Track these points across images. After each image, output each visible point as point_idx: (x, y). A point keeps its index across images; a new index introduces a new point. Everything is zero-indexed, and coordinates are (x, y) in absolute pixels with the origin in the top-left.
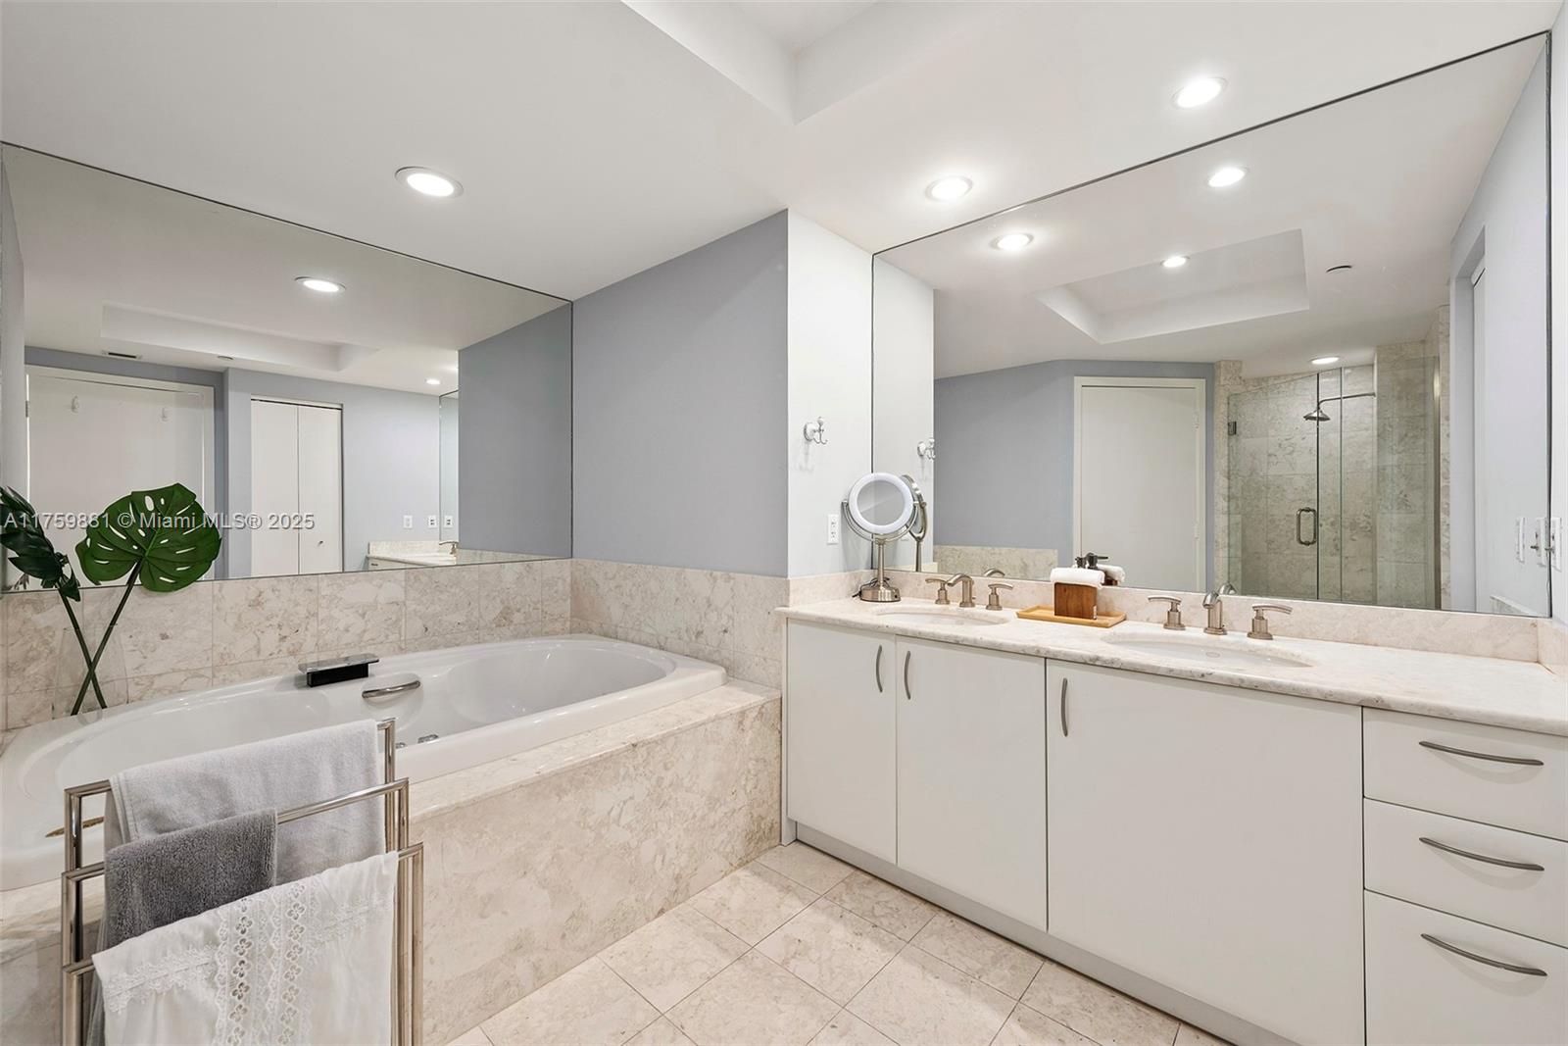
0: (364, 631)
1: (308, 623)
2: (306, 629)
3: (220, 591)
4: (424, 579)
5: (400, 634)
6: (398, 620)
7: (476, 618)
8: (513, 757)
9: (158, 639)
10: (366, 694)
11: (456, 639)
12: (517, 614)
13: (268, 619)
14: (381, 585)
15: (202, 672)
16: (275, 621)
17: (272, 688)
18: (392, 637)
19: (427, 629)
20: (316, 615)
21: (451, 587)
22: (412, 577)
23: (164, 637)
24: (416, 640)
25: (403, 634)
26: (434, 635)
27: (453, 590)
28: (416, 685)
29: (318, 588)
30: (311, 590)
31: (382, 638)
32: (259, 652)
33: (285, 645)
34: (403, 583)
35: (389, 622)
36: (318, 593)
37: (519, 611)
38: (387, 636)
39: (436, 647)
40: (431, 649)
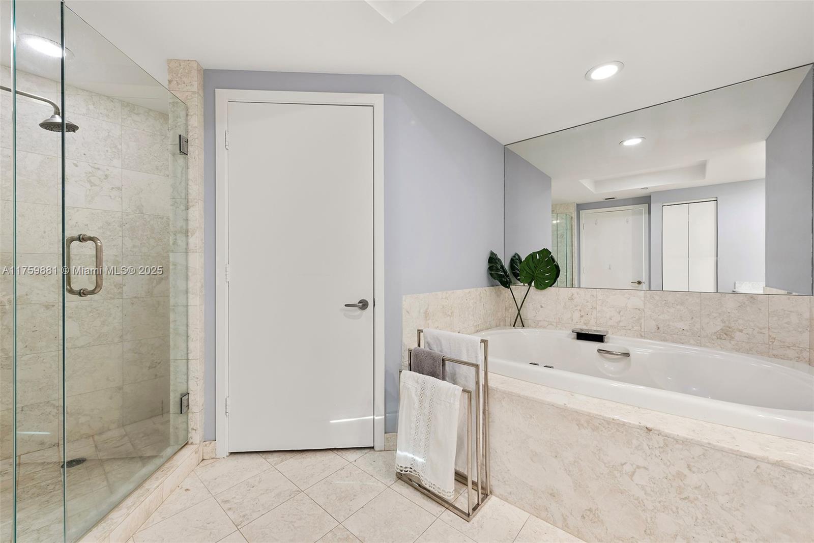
0: (620, 321)
1: (592, 312)
2: (591, 314)
3: (558, 291)
4: (657, 298)
5: (641, 327)
6: (639, 319)
7: (698, 329)
8: (573, 394)
9: (540, 307)
10: (599, 351)
11: (681, 339)
12: (738, 333)
13: (576, 306)
14: (629, 298)
15: (553, 324)
16: (579, 308)
17: (566, 336)
18: (636, 328)
19: (658, 328)
20: (595, 308)
21: (677, 305)
22: (648, 296)
23: (542, 307)
24: (652, 333)
25: (643, 327)
26: (664, 333)
27: (678, 307)
28: (627, 355)
29: (597, 295)
30: (593, 296)
31: (631, 328)
32: (572, 320)
33: (583, 320)
34: (643, 298)
35: (634, 319)
36: (597, 298)
37: (741, 331)
38: (633, 327)
39: (665, 340)
40: (661, 341)
